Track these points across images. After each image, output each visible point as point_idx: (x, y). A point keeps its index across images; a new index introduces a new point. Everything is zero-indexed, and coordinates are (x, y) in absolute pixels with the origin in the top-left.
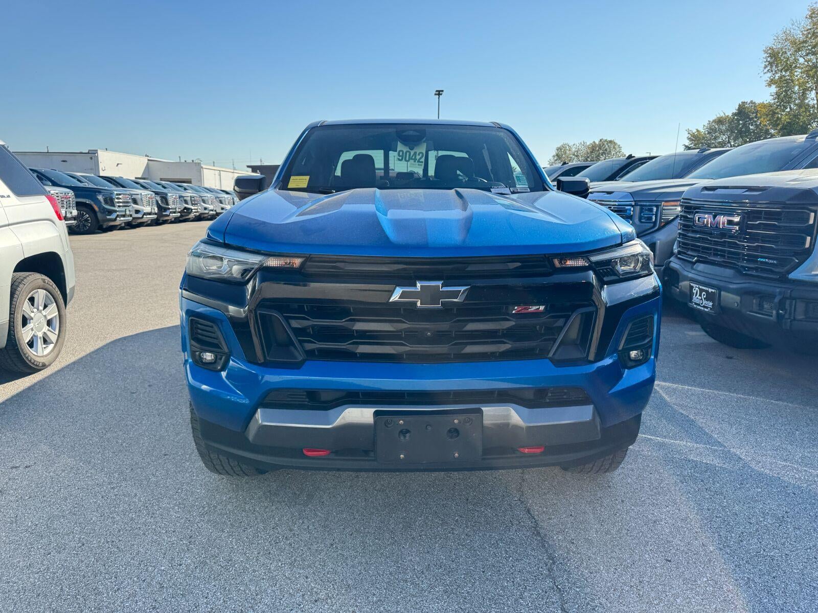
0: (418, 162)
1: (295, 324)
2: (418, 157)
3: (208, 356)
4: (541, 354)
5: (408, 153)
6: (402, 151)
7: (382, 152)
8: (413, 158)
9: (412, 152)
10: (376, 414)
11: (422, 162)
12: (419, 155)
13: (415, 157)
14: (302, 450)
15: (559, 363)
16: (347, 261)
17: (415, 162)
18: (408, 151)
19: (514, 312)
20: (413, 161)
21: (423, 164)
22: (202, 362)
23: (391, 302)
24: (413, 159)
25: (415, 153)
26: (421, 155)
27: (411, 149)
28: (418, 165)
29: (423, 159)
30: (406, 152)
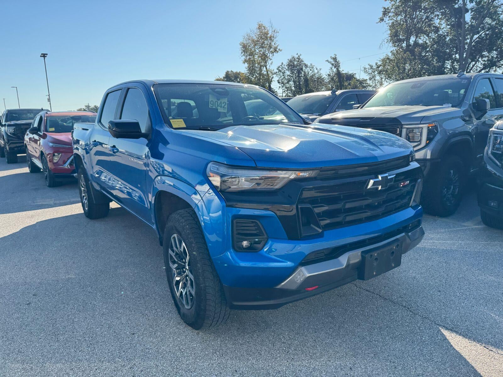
0: (223, 108)
2: (223, 105)
4: (406, 206)
5: (216, 103)
6: (213, 101)
8: (220, 105)
9: (219, 102)
10: (362, 253)
12: (223, 104)
15: (413, 208)
17: (221, 108)
18: (216, 101)
19: (401, 186)
20: (220, 107)
21: (226, 109)
22: (243, 248)
23: (368, 189)
24: (220, 106)
25: (221, 103)
26: (224, 104)
27: (218, 100)
28: (224, 110)
29: (226, 106)
30: (215, 102)
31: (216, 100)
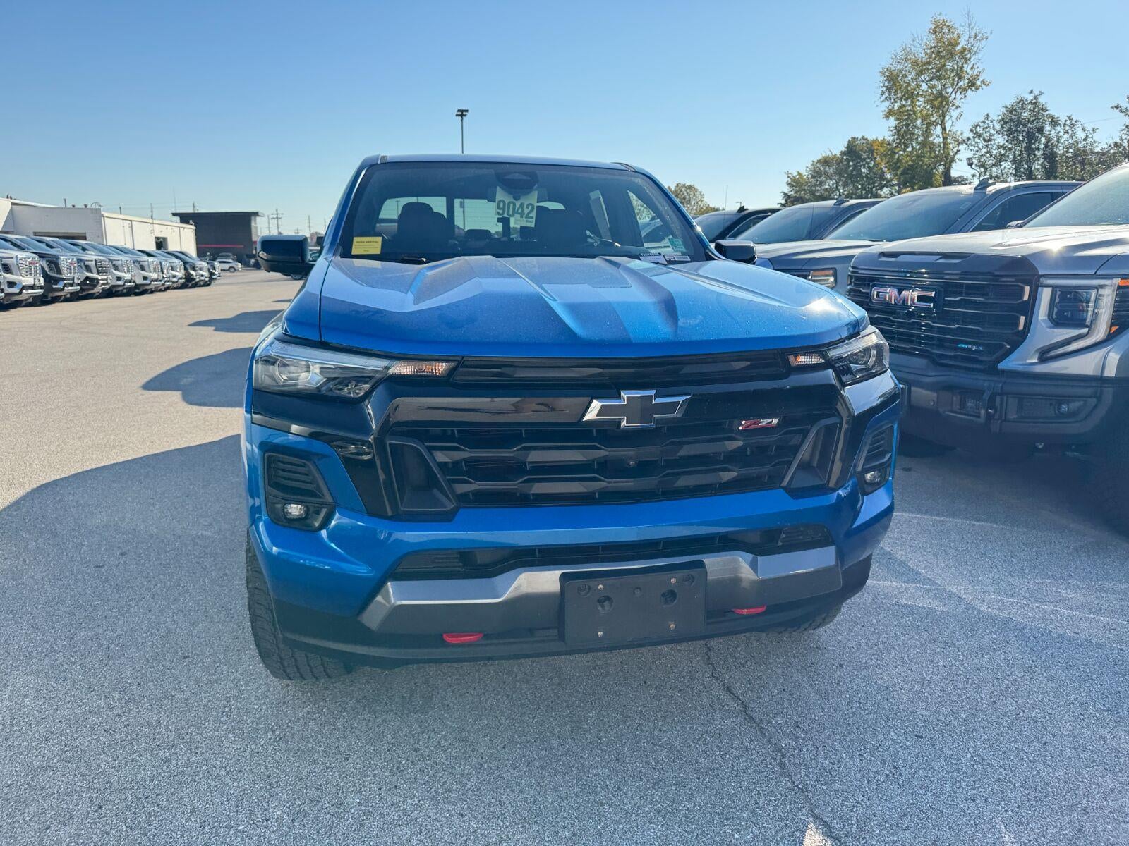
0: (526, 217)
1: (441, 457)
2: (526, 211)
3: (295, 510)
4: (772, 482)
5: (512, 205)
6: (504, 202)
7: (444, 199)
8: (520, 211)
9: (518, 204)
10: (564, 577)
11: (532, 218)
12: (527, 207)
13: (522, 210)
14: (442, 635)
15: (796, 493)
16: (516, 364)
17: (522, 217)
18: (512, 202)
19: (741, 428)
20: (519, 216)
21: (534, 220)
22: (286, 518)
23: (586, 421)
24: (519, 214)
25: (522, 205)
26: (530, 207)
27: (517, 198)
28: (527, 221)
29: (533, 214)
30: (509, 203)
31: (512, 200)
